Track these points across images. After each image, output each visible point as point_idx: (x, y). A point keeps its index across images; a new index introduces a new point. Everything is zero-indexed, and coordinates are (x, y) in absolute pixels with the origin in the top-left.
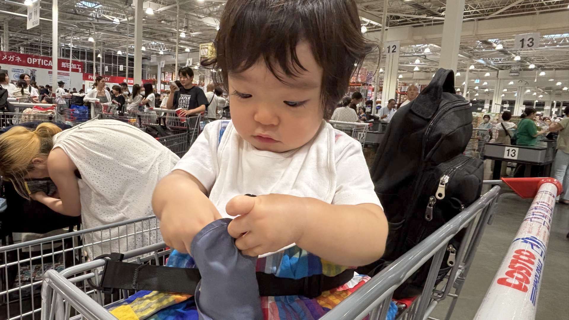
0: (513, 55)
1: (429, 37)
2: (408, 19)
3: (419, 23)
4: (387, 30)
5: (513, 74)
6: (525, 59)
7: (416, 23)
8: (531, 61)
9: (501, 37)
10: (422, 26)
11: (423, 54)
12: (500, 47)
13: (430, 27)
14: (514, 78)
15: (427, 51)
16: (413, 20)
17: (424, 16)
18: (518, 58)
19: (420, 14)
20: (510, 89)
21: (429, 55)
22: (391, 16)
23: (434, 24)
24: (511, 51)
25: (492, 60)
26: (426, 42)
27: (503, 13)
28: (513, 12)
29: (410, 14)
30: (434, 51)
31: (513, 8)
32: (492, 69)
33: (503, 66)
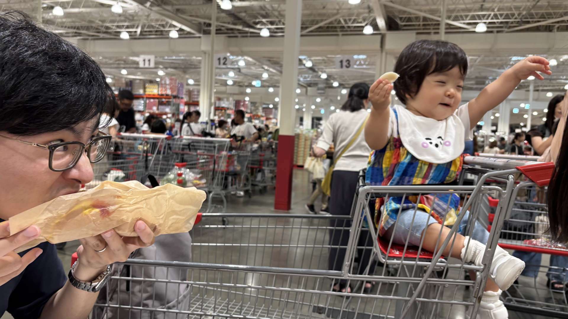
0: (320, 73)
1: (245, 49)
2: (223, 28)
3: (233, 33)
4: (200, 37)
5: (320, 91)
6: (330, 77)
7: (230, 33)
8: (335, 80)
9: (310, 55)
10: (236, 37)
11: (236, 66)
12: (309, 64)
13: (245, 39)
15: (242, 64)
17: (240, 27)
18: (324, 76)
20: (318, 105)
24: (319, 69)
27: (311, 31)
28: (320, 32)
29: (224, 23)
30: (248, 64)
31: (320, 27)
32: (302, 86)
33: (311, 83)
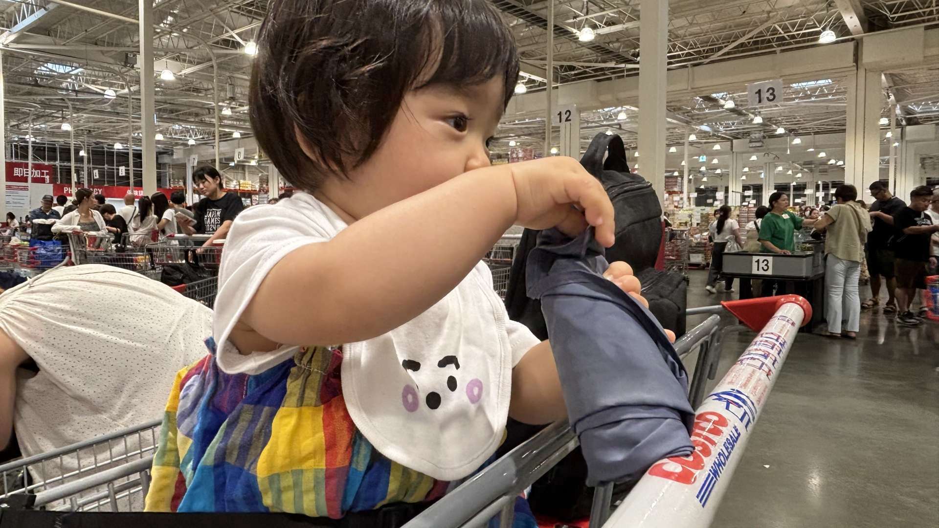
0: (752, 116)
1: (622, 95)
2: (587, 70)
3: (605, 74)
4: (557, 88)
5: (754, 144)
6: (769, 121)
7: (600, 76)
8: (778, 123)
9: (731, 89)
10: (610, 79)
11: (616, 122)
12: (730, 104)
13: (622, 80)
14: (756, 150)
15: (622, 116)
16: (596, 70)
17: (612, 64)
18: (758, 120)
19: (604, 62)
20: (754, 167)
21: (626, 123)
22: (562, 66)
23: (628, 76)
24: (747, 110)
25: (721, 124)
26: (620, 103)
27: (728, 53)
28: (742, 52)
29: (590, 61)
30: (632, 117)
31: (742, 45)
32: (723, 138)
33: (738, 133)
